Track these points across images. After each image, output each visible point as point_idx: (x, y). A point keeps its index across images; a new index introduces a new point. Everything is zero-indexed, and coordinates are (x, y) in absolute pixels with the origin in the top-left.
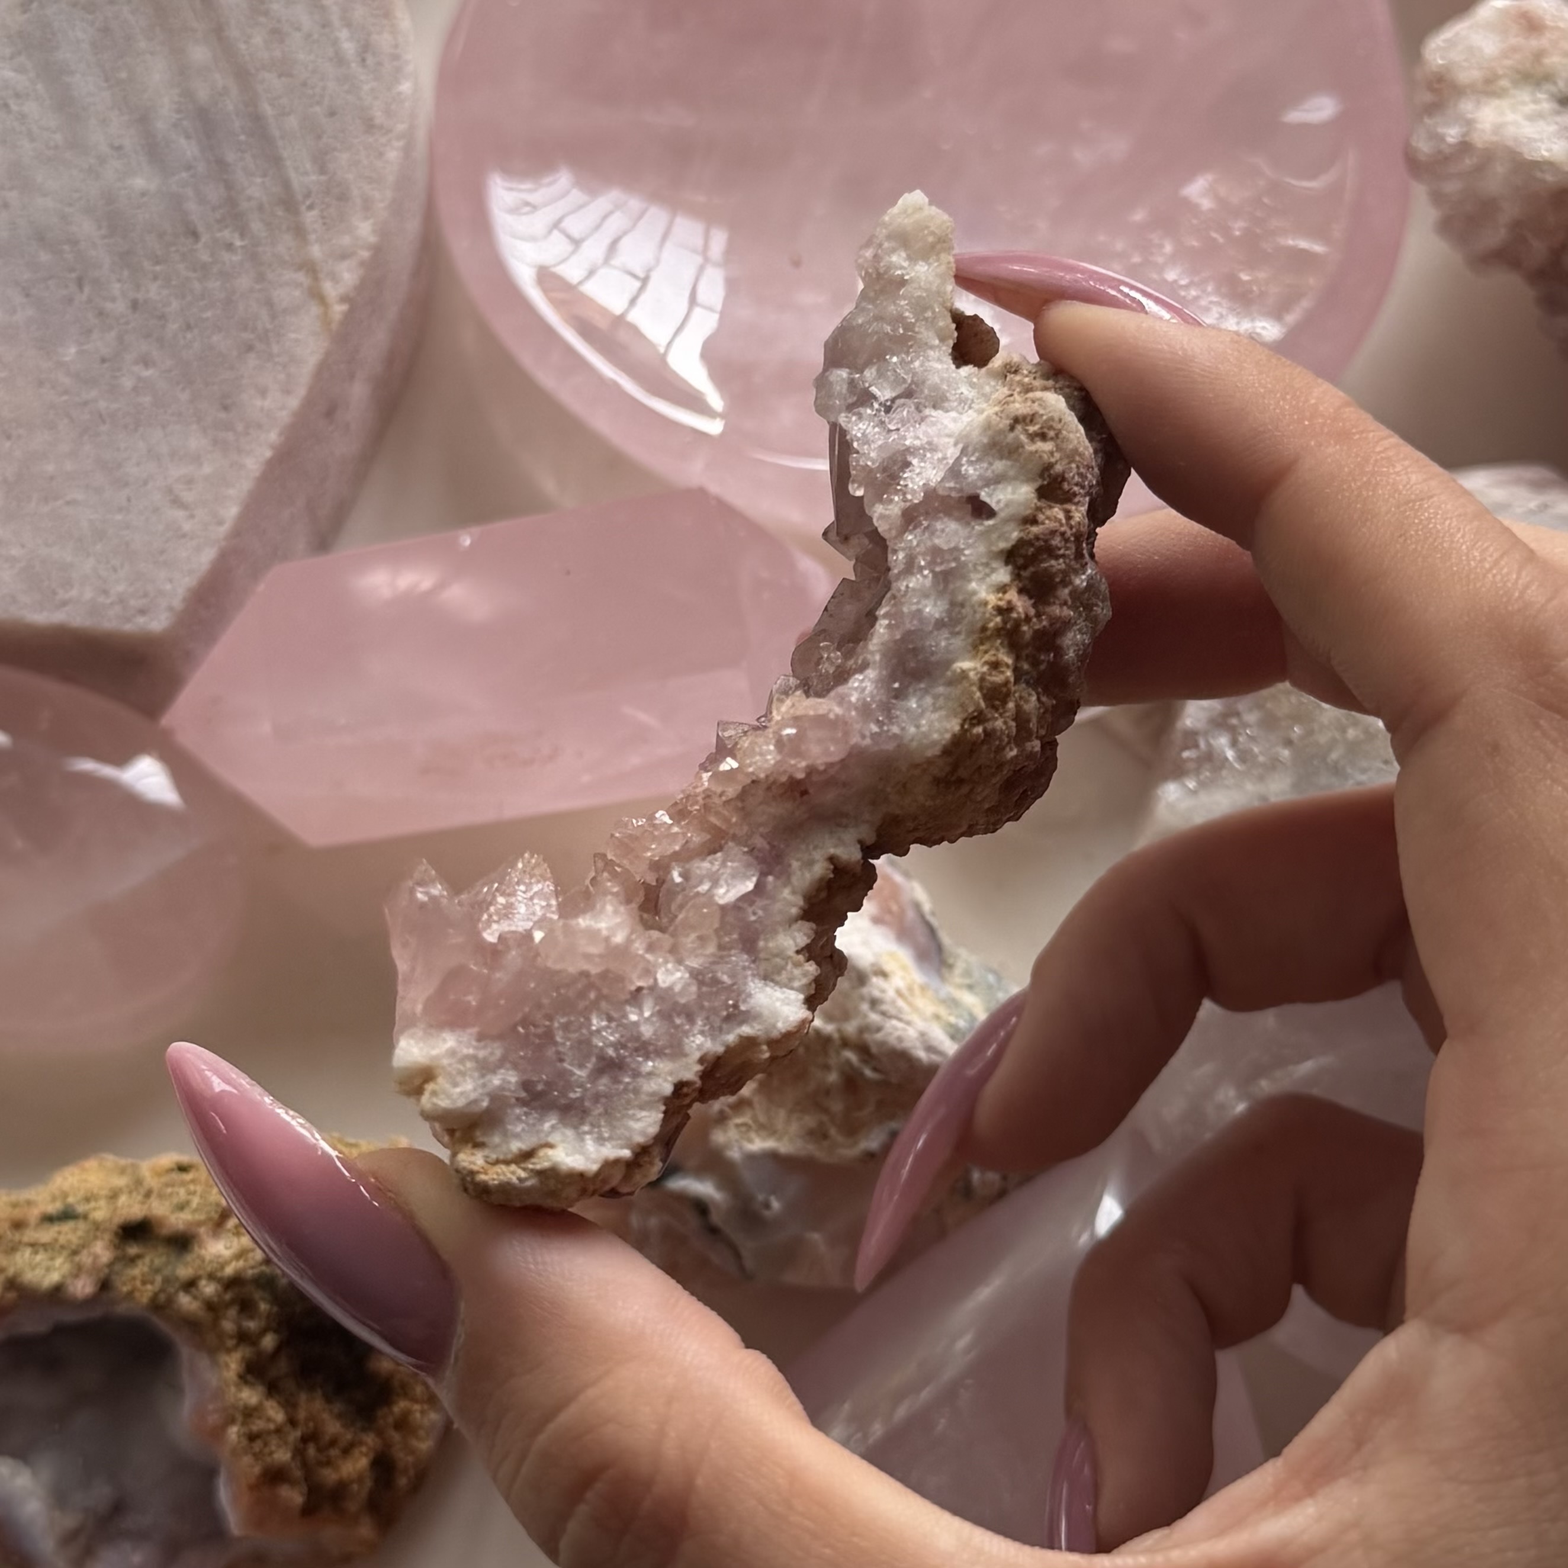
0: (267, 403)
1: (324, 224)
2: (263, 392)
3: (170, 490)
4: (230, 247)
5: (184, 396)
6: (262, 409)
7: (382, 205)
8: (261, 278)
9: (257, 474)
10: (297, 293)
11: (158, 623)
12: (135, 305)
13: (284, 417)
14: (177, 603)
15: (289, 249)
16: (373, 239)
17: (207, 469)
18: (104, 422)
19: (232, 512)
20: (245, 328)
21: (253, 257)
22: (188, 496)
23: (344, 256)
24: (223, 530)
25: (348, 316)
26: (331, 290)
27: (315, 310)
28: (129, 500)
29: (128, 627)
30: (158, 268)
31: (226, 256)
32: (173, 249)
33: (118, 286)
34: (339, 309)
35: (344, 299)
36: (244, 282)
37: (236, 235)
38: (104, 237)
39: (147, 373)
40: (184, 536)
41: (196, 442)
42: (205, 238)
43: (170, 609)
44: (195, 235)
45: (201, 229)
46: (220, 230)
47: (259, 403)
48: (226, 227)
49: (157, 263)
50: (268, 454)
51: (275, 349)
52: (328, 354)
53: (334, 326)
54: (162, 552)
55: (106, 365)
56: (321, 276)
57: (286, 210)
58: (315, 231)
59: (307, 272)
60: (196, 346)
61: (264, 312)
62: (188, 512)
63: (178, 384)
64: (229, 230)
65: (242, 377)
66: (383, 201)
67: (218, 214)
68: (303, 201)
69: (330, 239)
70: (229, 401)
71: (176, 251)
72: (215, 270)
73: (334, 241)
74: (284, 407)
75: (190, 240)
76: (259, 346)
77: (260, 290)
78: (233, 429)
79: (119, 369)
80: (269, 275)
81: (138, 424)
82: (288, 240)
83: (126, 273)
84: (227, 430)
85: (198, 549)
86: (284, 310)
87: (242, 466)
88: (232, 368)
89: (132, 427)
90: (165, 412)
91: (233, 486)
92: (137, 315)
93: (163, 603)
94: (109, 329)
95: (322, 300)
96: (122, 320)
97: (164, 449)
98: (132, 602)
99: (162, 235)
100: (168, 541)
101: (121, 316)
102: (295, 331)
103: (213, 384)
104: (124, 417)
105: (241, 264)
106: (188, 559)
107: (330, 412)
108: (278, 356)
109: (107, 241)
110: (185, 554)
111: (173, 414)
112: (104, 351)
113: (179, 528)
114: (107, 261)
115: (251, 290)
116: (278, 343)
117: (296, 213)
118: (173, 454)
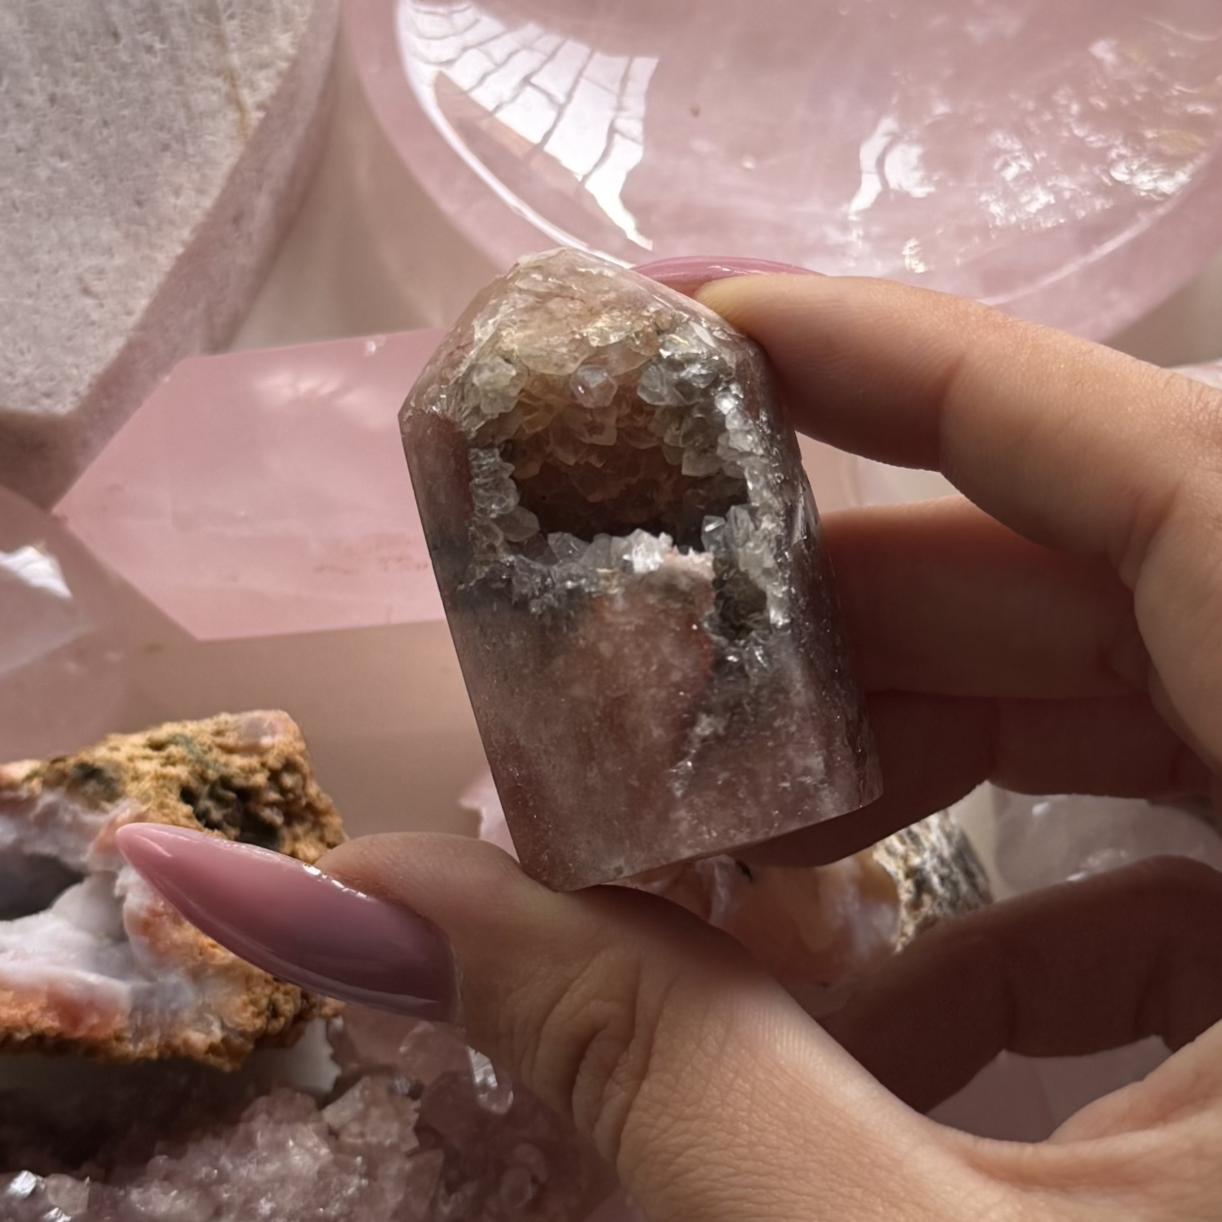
0: (181, 202)
1: (244, 33)
2: (177, 192)
3: (80, 279)
4: (150, 49)
5: (99, 190)
6: (175, 207)
7: (302, 19)
8: (180, 81)
9: (168, 269)
10: (215, 98)
11: (64, 407)
12: (53, 99)
13: (198, 215)
14: (83, 389)
15: (209, 55)
16: (291, 51)
17: (118, 261)
18: (17, 209)
19: (142, 303)
20: (162, 128)
21: (173, 60)
22: (98, 286)
23: (263, 65)
24: (131, 321)
25: (264, 123)
26: (248, 98)
27: (233, 115)
28: (38, 285)
29: (33, 409)
30: (78, 65)
31: (146, 58)
32: (93, 47)
33: (37, 79)
34: (255, 116)
35: (260, 106)
36: (162, 84)
37: (157, 38)
38: (25, 32)
39: (64, 165)
40: (93, 323)
41: (109, 234)
42: (125, 40)
43: (76, 393)
44: (116, 36)
45: (121, 30)
46: (142, 33)
47: (172, 200)
48: (147, 30)
49: (77, 59)
50: (180, 250)
51: (191, 150)
52: (242, 159)
53: (250, 132)
54: (70, 338)
55: (21, 155)
56: (239, 83)
57: (207, 17)
58: (234, 40)
59: (225, 78)
60: (113, 142)
61: (181, 114)
62: (97, 302)
63: (93, 177)
64: (149, 33)
65: (157, 174)
66: (303, 16)
67: (140, 17)
68: (225, 11)
69: (249, 49)
70: (143, 197)
71: (97, 50)
72: (134, 71)
73: (253, 51)
74: (197, 207)
75: (111, 40)
76: (175, 146)
77: (178, 93)
78: (146, 224)
79: (35, 160)
80: (188, 79)
81: (51, 213)
82: (208, 46)
83: (45, 67)
84: (140, 224)
85: (107, 337)
86: (201, 114)
87: (153, 261)
88: (147, 165)
89: (45, 215)
90: (79, 204)
91: (143, 279)
92: (54, 108)
93: (69, 388)
94: (26, 121)
95: (239, 106)
96: (40, 113)
97: (76, 240)
98: (38, 385)
99: (83, 33)
100: (76, 328)
101: (39, 109)
102: (211, 134)
103: (128, 180)
104: (37, 206)
105: (160, 66)
106: (96, 347)
107: (237, 220)
108: (193, 156)
109: (28, 36)
110: (92, 341)
111: (87, 206)
112: (20, 142)
113: (88, 316)
114: (27, 55)
115: (169, 92)
116: (194, 144)
117: (217, 21)
118: (85, 244)
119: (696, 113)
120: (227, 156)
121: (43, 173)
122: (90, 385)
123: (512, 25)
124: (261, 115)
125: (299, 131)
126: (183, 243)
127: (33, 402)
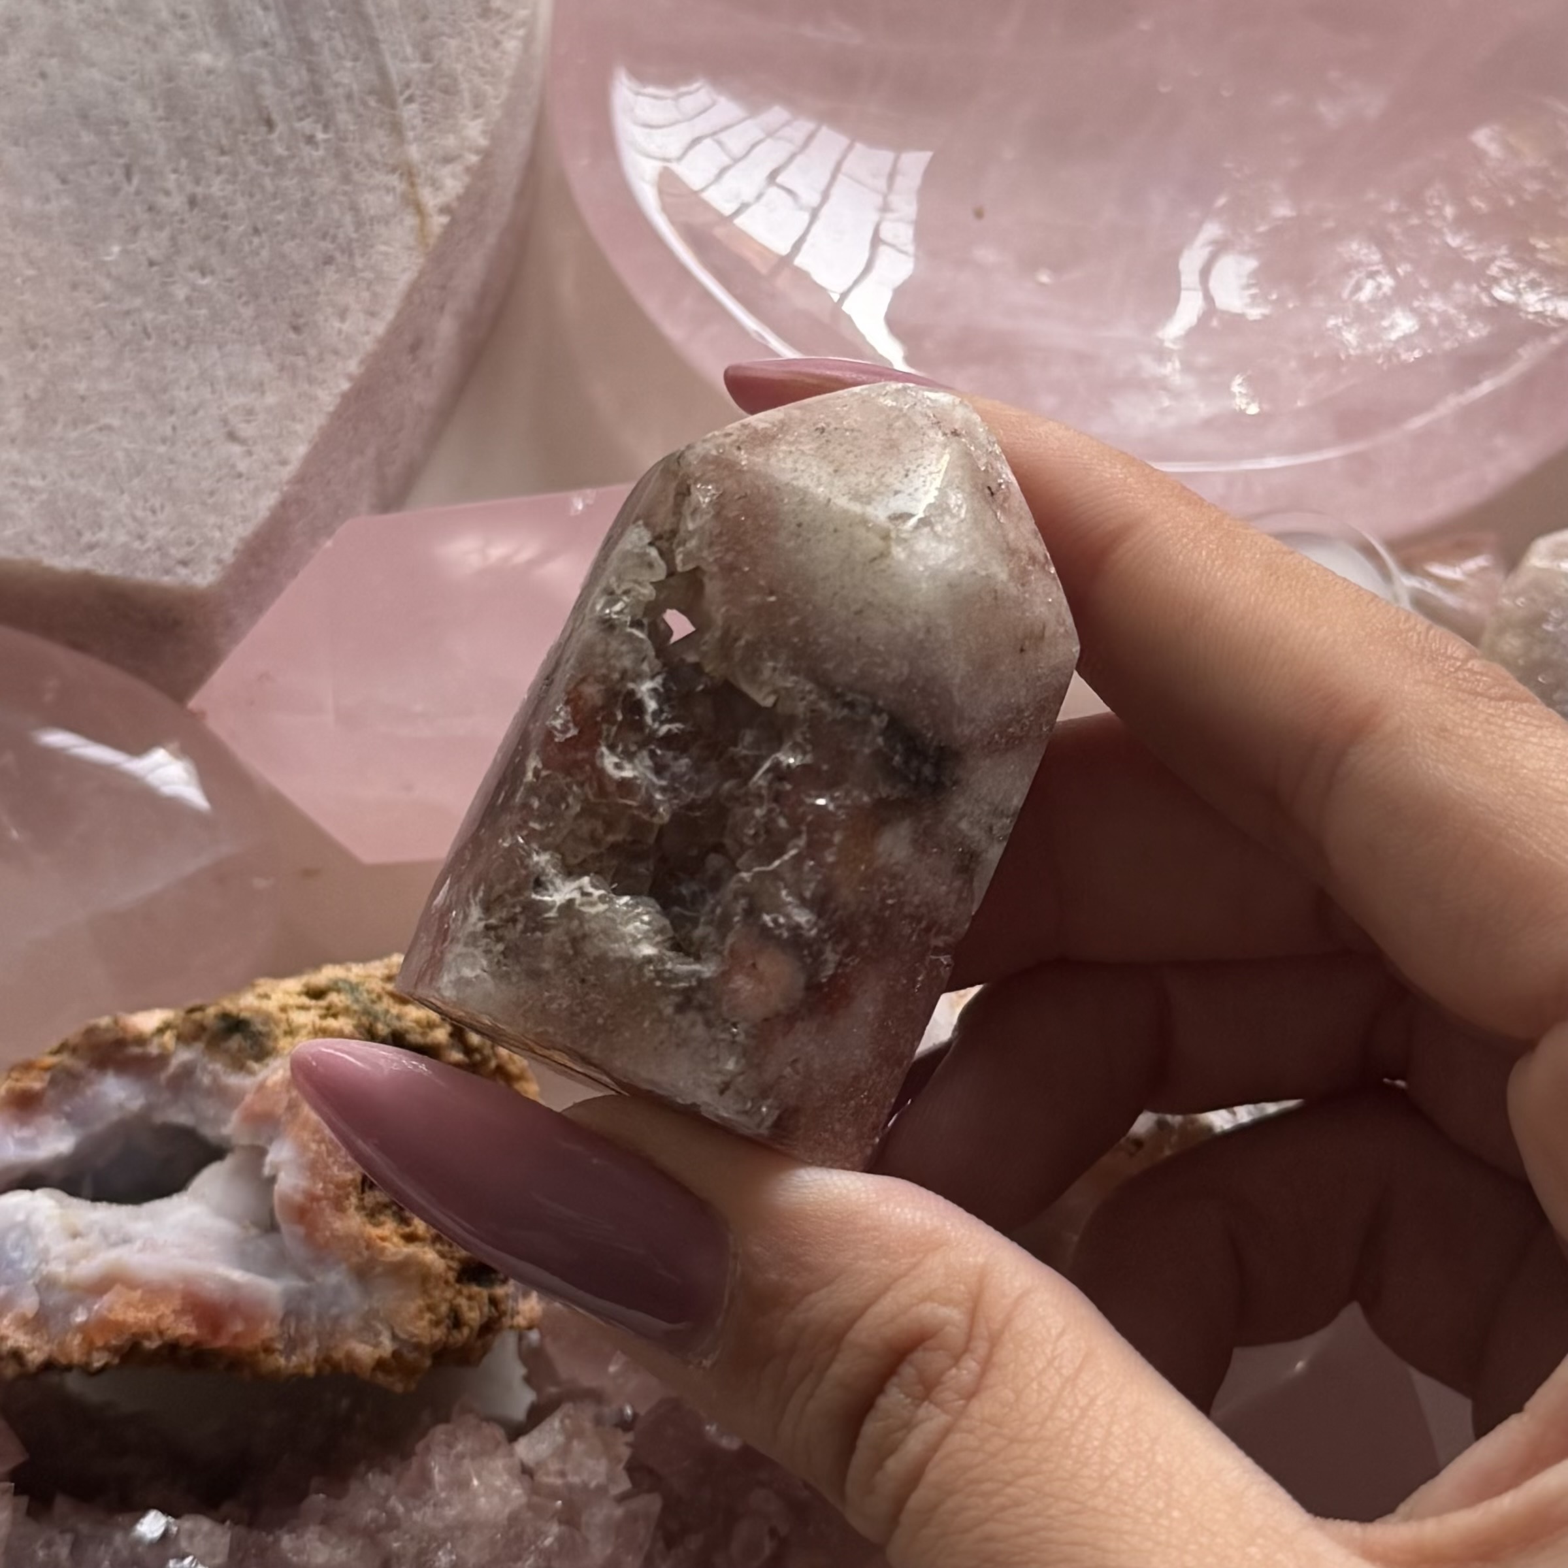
0: (346, 327)
1: (424, 120)
2: (343, 314)
3: (225, 421)
4: (310, 140)
5: (248, 312)
6: (340, 332)
7: (498, 102)
8: (346, 178)
9: (331, 409)
10: (389, 199)
11: (204, 577)
12: (192, 202)
13: (368, 344)
14: (228, 556)
15: (381, 147)
16: (483, 142)
17: (271, 399)
18: (148, 336)
19: (301, 450)
20: (324, 236)
21: (339, 154)
22: (246, 430)
23: (447, 160)
24: (287, 473)
25: (449, 230)
26: (430, 199)
27: (411, 220)
28: (174, 428)
29: (166, 580)
30: (224, 159)
31: (306, 150)
32: (242, 137)
33: (173, 177)
34: (438, 221)
35: (445, 210)
36: (326, 183)
37: (319, 127)
38: (160, 119)
39: (205, 282)
40: (240, 475)
41: (260, 367)
42: (281, 128)
43: (219, 561)
44: (270, 124)
45: (276, 117)
46: (301, 119)
47: (337, 324)
48: (308, 116)
49: (223, 152)
50: (345, 386)
51: (359, 262)
52: (422, 274)
53: (432, 241)
54: (212, 493)
55: (155, 269)
56: (419, 181)
57: (380, 101)
58: (413, 128)
59: (402, 175)
60: (265, 253)
61: (348, 219)
62: (245, 448)
63: (240, 296)
64: (309, 120)
65: (318, 293)
66: (496, 98)
67: (299, 100)
68: (401, 93)
69: (430, 139)
70: (302, 321)
71: (246, 141)
72: (291, 166)
73: (436, 141)
74: (367, 333)
75: (263, 129)
76: (341, 259)
77: (345, 193)
78: (304, 354)
79: (170, 275)
80: (357, 176)
81: (189, 341)
82: (381, 136)
83: (184, 163)
84: (298, 354)
85: (256, 492)
86: (372, 219)
87: (313, 398)
88: (306, 282)
89: (182, 343)
90: (223, 329)
91: (301, 421)
92: (195, 211)
93: (211, 554)
94: (161, 227)
95: (419, 209)
96: (177, 218)
97: (220, 373)
98: (173, 551)
99: (229, 121)
100: (219, 480)
101: (175, 213)
102: (385, 243)
103: (283, 299)
104: (173, 332)
105: (323, 161)
106: (243, 505)
107: (415, 347)
108: (362, 271)
109: (163, 124)
110: (238, 497)
111: (233, 331)
112: (153, 253)
113: (233, 466)
114: (162, 148)
115: (333, 192)
116: (363, 255)
117: (393, 105)
118: (231, 378)
119: (979, 214)
120: (404, 270)
121: (181, 292)
122: (235, 551)
123: (754, 109)
124: (444, 220)
125: (491, 239)
126: (350, 377)
127: (167, 572)
